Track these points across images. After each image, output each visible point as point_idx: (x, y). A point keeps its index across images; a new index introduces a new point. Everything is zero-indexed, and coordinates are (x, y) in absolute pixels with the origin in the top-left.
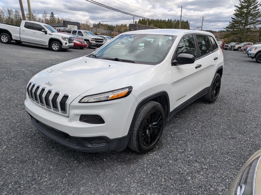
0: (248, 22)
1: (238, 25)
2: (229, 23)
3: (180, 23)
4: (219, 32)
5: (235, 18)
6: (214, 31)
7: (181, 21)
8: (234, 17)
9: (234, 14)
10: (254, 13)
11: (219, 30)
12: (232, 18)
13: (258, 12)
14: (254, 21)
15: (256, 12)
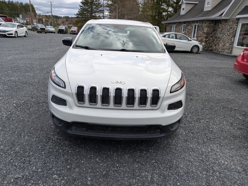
0: (93, 11)
1: (86, 12)
2: (79, 10)
3: (30, 7)
4: (64, 17)
5: (83, 6)
6: (60, 17)
7: (30, 4)
8: (81, 5)
9: (81, 2)
10: (96, 4)
11: (64, 16)
12: (80, 6)
13: (99, 2)
14: (97, 10)
15: (97, 2)
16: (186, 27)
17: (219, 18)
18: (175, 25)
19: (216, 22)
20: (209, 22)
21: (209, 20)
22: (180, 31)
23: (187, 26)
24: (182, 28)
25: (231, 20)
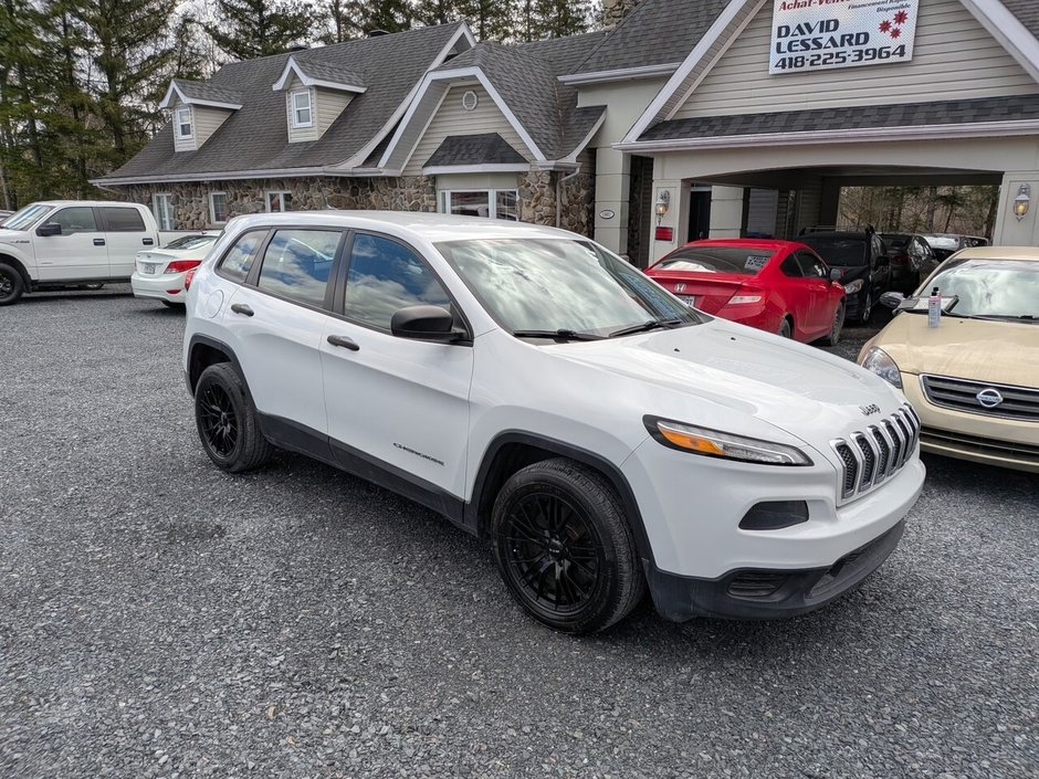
16: (231, 202)
17: (369, 172)
18: (164, 195)
19: (356, 185)
20: (335, 183)
21: (331, 177)
22: (202, 217)
23: (236, 199)
24: (207, 206)
25: (409, 181)
